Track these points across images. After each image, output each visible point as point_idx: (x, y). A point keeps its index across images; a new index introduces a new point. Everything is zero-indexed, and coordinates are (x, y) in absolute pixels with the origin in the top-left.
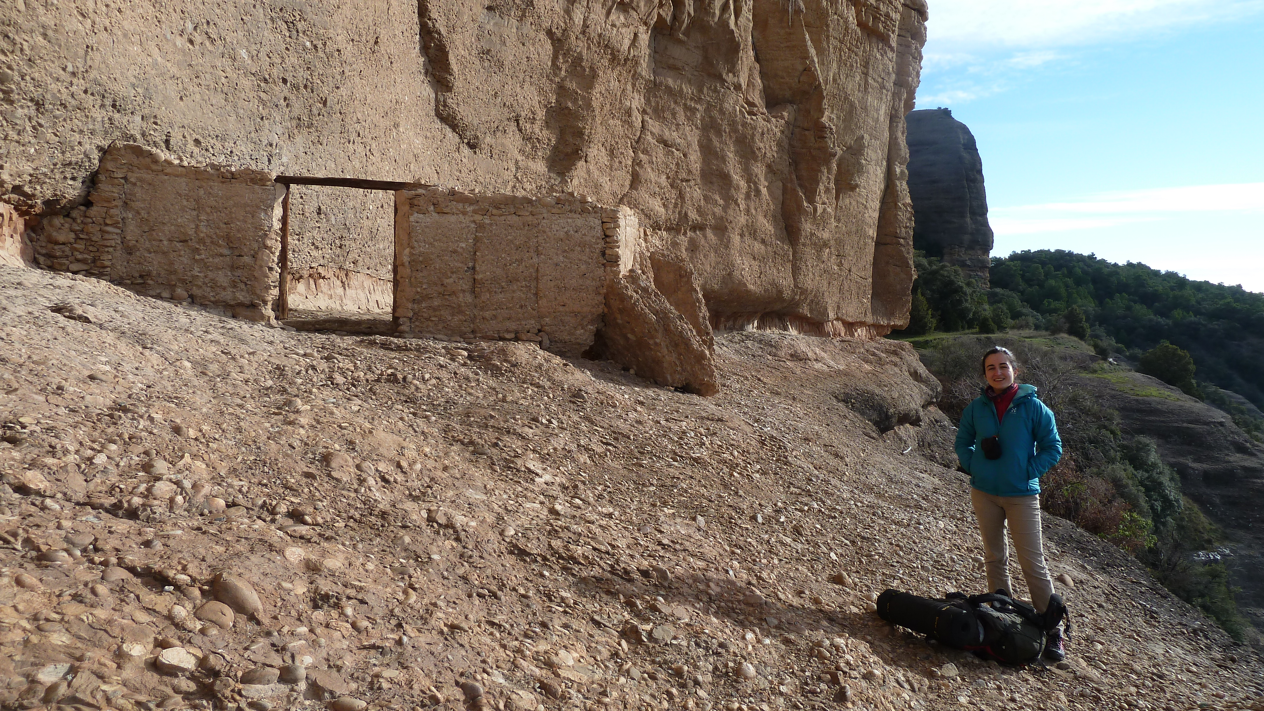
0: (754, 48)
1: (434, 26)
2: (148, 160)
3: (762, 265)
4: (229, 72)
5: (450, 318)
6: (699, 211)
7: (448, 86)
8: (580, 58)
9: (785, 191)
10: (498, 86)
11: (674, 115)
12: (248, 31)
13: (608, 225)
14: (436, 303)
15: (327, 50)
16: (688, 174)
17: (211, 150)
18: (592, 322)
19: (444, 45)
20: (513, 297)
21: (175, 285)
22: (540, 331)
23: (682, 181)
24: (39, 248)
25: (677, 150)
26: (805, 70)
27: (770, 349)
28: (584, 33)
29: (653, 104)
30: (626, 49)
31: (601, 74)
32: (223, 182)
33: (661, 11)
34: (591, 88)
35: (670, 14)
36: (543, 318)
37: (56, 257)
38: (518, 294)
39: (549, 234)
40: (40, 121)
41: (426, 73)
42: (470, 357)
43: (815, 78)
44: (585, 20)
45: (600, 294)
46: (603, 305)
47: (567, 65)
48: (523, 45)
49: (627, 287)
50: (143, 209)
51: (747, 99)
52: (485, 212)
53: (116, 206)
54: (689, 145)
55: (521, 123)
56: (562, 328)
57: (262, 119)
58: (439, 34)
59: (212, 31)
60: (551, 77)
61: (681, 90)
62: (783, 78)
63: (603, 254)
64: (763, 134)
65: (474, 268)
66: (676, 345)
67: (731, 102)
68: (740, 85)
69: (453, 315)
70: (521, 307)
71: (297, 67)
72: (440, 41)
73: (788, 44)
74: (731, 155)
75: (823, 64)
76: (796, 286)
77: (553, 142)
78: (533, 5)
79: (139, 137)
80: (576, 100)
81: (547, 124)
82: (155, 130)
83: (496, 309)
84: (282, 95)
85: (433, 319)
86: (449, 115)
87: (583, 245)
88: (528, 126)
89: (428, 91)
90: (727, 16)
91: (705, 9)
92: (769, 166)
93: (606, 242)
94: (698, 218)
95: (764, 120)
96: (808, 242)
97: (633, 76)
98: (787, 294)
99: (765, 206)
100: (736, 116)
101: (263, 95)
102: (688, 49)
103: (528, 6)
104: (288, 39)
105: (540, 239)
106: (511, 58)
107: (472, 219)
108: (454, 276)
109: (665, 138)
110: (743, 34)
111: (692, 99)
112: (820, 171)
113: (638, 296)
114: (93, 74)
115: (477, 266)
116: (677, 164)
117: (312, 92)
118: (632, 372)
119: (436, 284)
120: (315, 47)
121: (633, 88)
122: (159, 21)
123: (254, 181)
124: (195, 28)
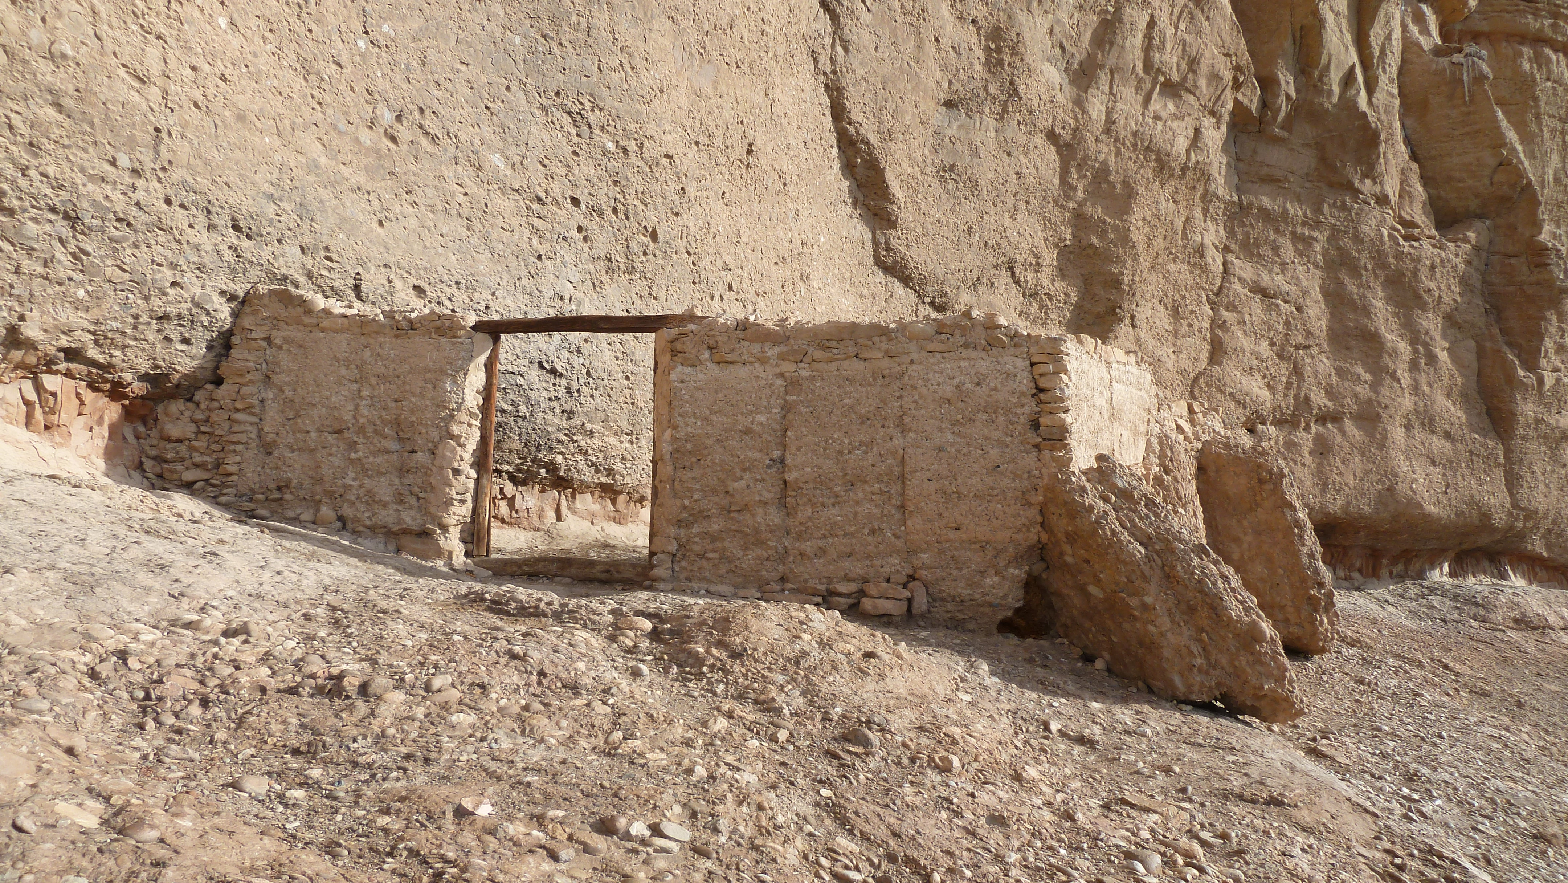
0: (1408, 141)
1: (858, 133)
2: (300, 310)
3: (1449, 473)
4: (472, 188)
5: (740, 554)
6: (1330, 392)
7: (889, 220)
8: (1104, 171)
9: (1481, 354)
10: (972, 217)
11: (1276, 249)
12: (502, 125)
13: (1042, 369)
14: (715, 526)
15: (646, 155)
16: (1307, 337)
17: (447, 303)
18: (1017, 560)
19: (876, 159)
20: (856, 514)
21: (320, 501)
22: (912, 578)
23: (1297, 348)
24: (147, 448)
25: (1286, 302)
26: (1500, 164)
27: (1474, 610)
28: (1107, 131)
29: (1240, 237)
30: (1183, 151)
31: (1141, 190)
32: (397, 336)
33: (1240, 97)
34: (1127, 213)
35: (1256, 100)
36: (915, 552)
37: (166, 461)
38: (867, 507)
39: (924, 390)
40: (81, 245)
41: (855, 204)
42: (655, 635)
43: (1520, 174)
44: (1108, 113)
45: (1030, 505)
46: (1038, 528)
47: (1085, 181)
48: (1009, 154)
49: (1083, 490)
50: (288, 384)
51: (1400, 217)
52: (801, 357)
53: (251, 382)
54: (1305, 293)
55: (1017, 271)
56: (955, 573)
57: (539, 257)
58: (867, 143)
59: (429, 122)
60: (1062, 201)
61: (1285, 212)
62: (1461, 180)
63: (1035, 425)
64: (1433, 267)
65: (783, 461)
66: (1192, 610)
67: (1373, 223)
68: (1386, 196)
69: (746, 548)
70: (873, 532)
71: (595, 180)
72: (870, 154)
73: (1467, 129)
74: (1379, 304)
75: (1534, 158)
76: (1515, 505)
77: (1074, 298)
78: (1017, 94)
79: (302, 279)
80: (1104, 232)
81: (1062, 272)
82: (330, 269)
83: (825, 537)
84: (574, 224)
85: (710, 555)
86: (895, 262)
87: (991, 409)
88: (1030, 275)
89: (860, 230)
90: (1353, 92)
91: (1315, 86)
92: (1449, 318)
93: (1040, 402)
94: (1330, 404)
95: (1434, 246)
96: (1531, 433)
97: (1204, 197)
98: (1499, 519)
99: (1446, 380)
100: (1383, 243)
101: (536, 222)
102: (1292, 150)
103: (1010, 96)
104: (575, 139)
105: (907, 401)
106: (991, 175)
107: (777, 370)
108: (747, 476)
109: (1263, 284)
110: (1383, 117)
111: (1304, 224)
112: (1544, 318)
113: (1108, 508)
114: (177, 174)
115: (788, 456)
116: (1287, 323)
117: (627, 218)
118: (1099, 664)
119: (715, 491)
120: (625, 150)
121: (1205, 216)
122: (320, 103)
123: (441, 331)
124: (399, 118)
